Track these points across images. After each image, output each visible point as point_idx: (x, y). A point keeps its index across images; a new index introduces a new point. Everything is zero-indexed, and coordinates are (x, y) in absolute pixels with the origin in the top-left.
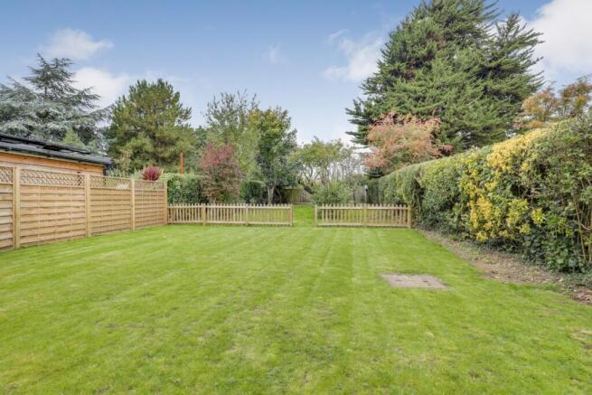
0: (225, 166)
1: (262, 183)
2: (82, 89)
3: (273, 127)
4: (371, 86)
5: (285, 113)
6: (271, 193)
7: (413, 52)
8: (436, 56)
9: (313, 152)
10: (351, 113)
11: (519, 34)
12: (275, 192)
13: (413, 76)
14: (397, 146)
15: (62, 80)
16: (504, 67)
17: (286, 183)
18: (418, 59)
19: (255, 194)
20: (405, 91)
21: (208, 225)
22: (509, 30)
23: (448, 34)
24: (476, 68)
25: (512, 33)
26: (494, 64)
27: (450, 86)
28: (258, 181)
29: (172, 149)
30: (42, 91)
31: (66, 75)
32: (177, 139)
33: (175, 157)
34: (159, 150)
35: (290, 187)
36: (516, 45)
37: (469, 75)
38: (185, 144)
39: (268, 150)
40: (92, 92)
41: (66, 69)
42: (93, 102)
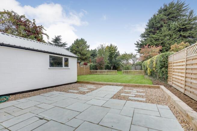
0: (102, 62)
1: (110, 65)
2: (64, 43)
3: (113, 51)
4: (143, 36)
5: (116, 47)
6: (112, 68)
7: (156, 25)
8: (163, 26)
9: (124, 57)
10: (136, 44)
11: (193, 17)
12: (113, 67)
13: (156, 32)
14: (148, 55)
15: (59, 40)
16: (188, 28)
17: (116, 65)
18: (158, 27)
19: (108, 68)
20: (153, 37)
21: (98, 74)
22: (190, 16)
23: (168, 18)
24: (177, 29)
25: (191, 17)
26: (184, 27)
27: (167, 35)
28: (109, 65)
29: (85, 56)
30: (55, 44)
31: (60, 39)
32: (87, 54)
33: (86, 58)
34: (82, 57)
35: (118, 66)
36: (192, 21)
37: (174, 31)
38: (89, 55)
39: (111, 57)
40: (66, 43)
41: (60, 38)
42: (66, 45)
